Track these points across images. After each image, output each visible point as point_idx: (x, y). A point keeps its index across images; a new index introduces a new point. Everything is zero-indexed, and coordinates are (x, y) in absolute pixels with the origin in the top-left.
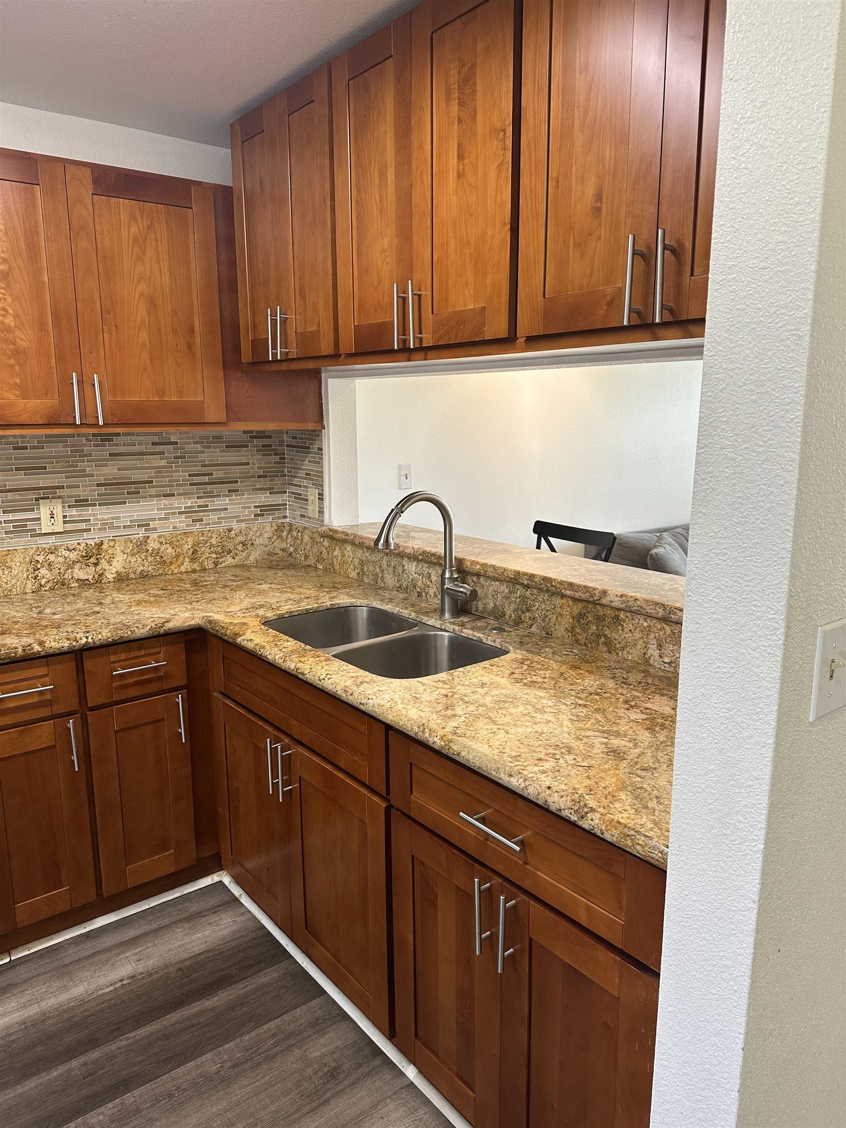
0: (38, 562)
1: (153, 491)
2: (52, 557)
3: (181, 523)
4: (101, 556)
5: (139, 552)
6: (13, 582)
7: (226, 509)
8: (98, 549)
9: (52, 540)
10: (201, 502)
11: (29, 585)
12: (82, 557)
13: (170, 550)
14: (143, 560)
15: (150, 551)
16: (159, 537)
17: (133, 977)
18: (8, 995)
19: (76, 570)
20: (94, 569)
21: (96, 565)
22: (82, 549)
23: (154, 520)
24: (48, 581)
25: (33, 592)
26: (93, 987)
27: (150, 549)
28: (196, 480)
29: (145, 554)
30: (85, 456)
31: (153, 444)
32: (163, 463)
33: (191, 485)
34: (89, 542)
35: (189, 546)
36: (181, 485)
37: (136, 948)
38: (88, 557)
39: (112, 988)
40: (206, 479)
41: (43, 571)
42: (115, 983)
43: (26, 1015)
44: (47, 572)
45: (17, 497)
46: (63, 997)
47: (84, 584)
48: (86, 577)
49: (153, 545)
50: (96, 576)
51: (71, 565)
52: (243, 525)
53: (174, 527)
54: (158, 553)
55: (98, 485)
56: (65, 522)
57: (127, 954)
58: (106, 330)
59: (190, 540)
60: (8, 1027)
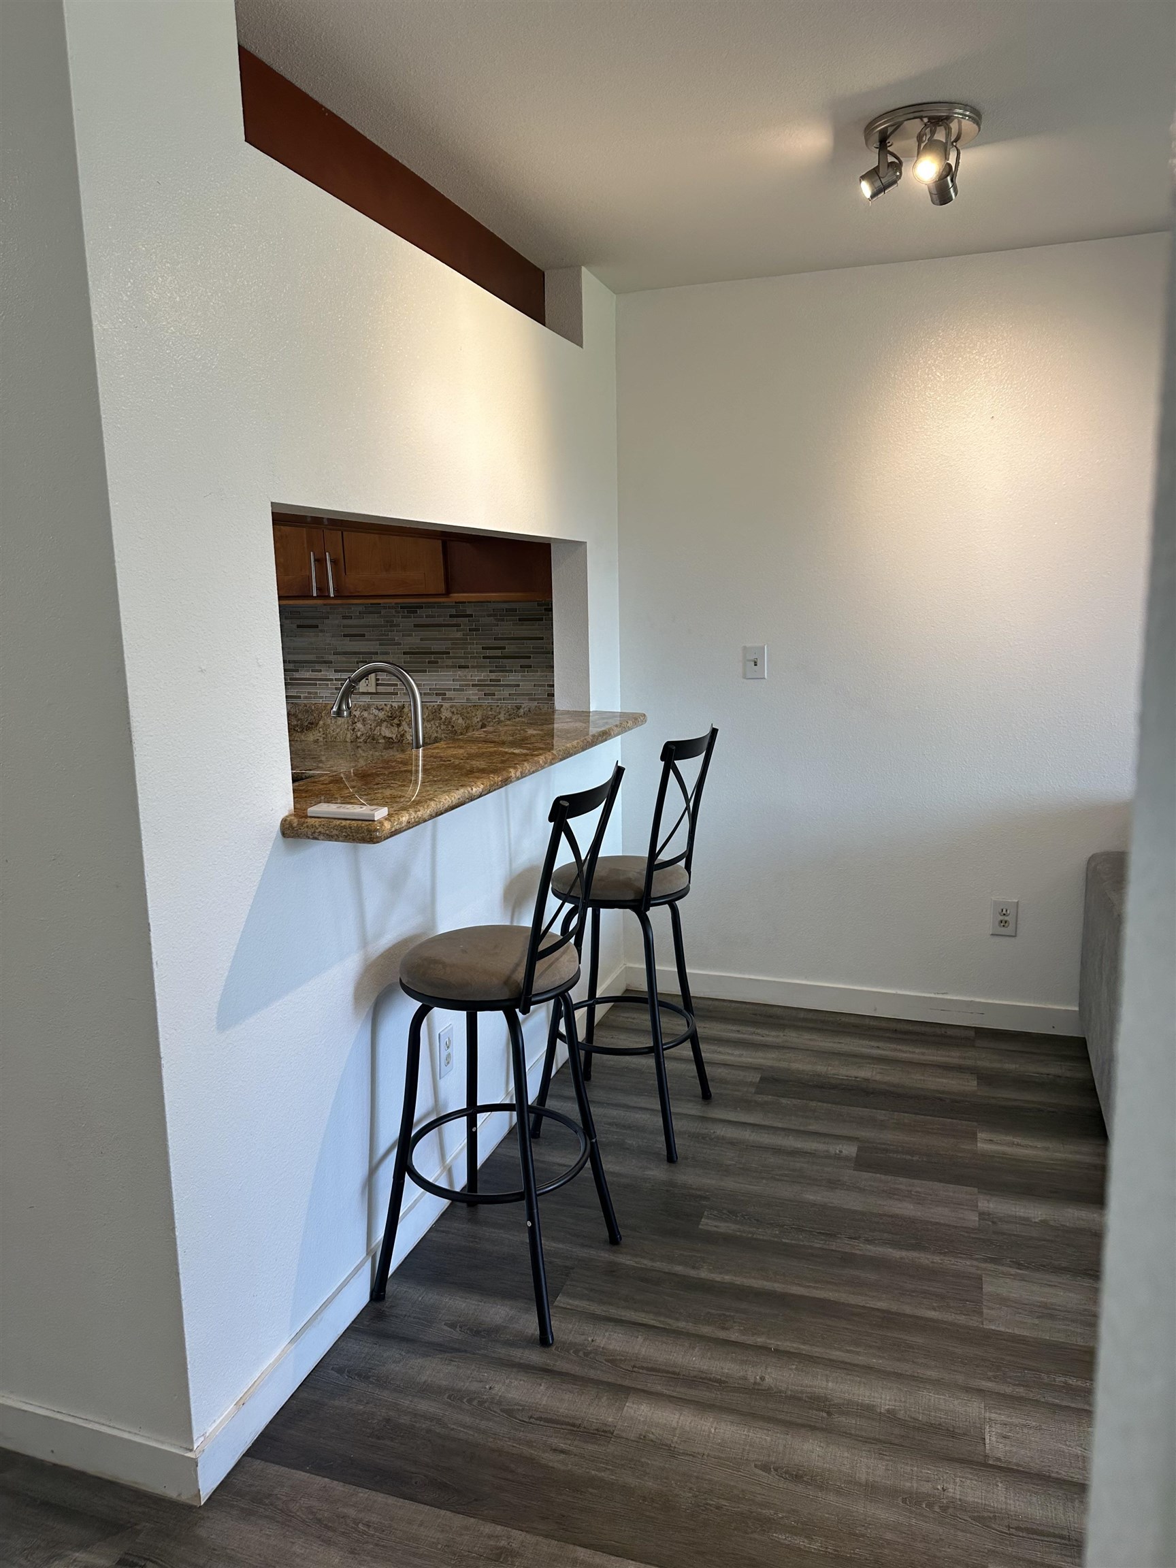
0: (355, 716)
1: (449, 662)
2: (365, 714)
3: (473, 694)
4: (403, 719)
5: (433, 719)
6: (338, 730)
7: (518, 686)
8: (401, 711)
9: (367, 699)
10: (493, 676)
11: (349, 736)
12: (388, 716)
13: (460, 721)
14: (437, 727)
15: (443, 720)
16: (451, 707)
19: (383, 728)
20: (397, 729)
21: (399, 725)
22: (388, 709)
23: (450, 690)
24: (362, 735)
25: (351, 742)
27: (444, 718)
28: (489, 653)
29: (439, 721)
30: (395, 626)
31: (451, 616)
32: (459, 635)
33: (484, 658)
34: (394, 704)
35: (478, 720)
36: (475, 657)
38: (392, 717)
40: (498, 653)
41: (359, 725)
44: (361, 726)
45: (344, 659)
47: (389, 740)
48: (390, 736)
49: (445, 714)
50: (399, 736)
51: (380, 723)
52: (535, 703)
53: (468, 699)
54: (450, 722)
55: (404, 653)
56: (377, 685)
59: (479, 713)
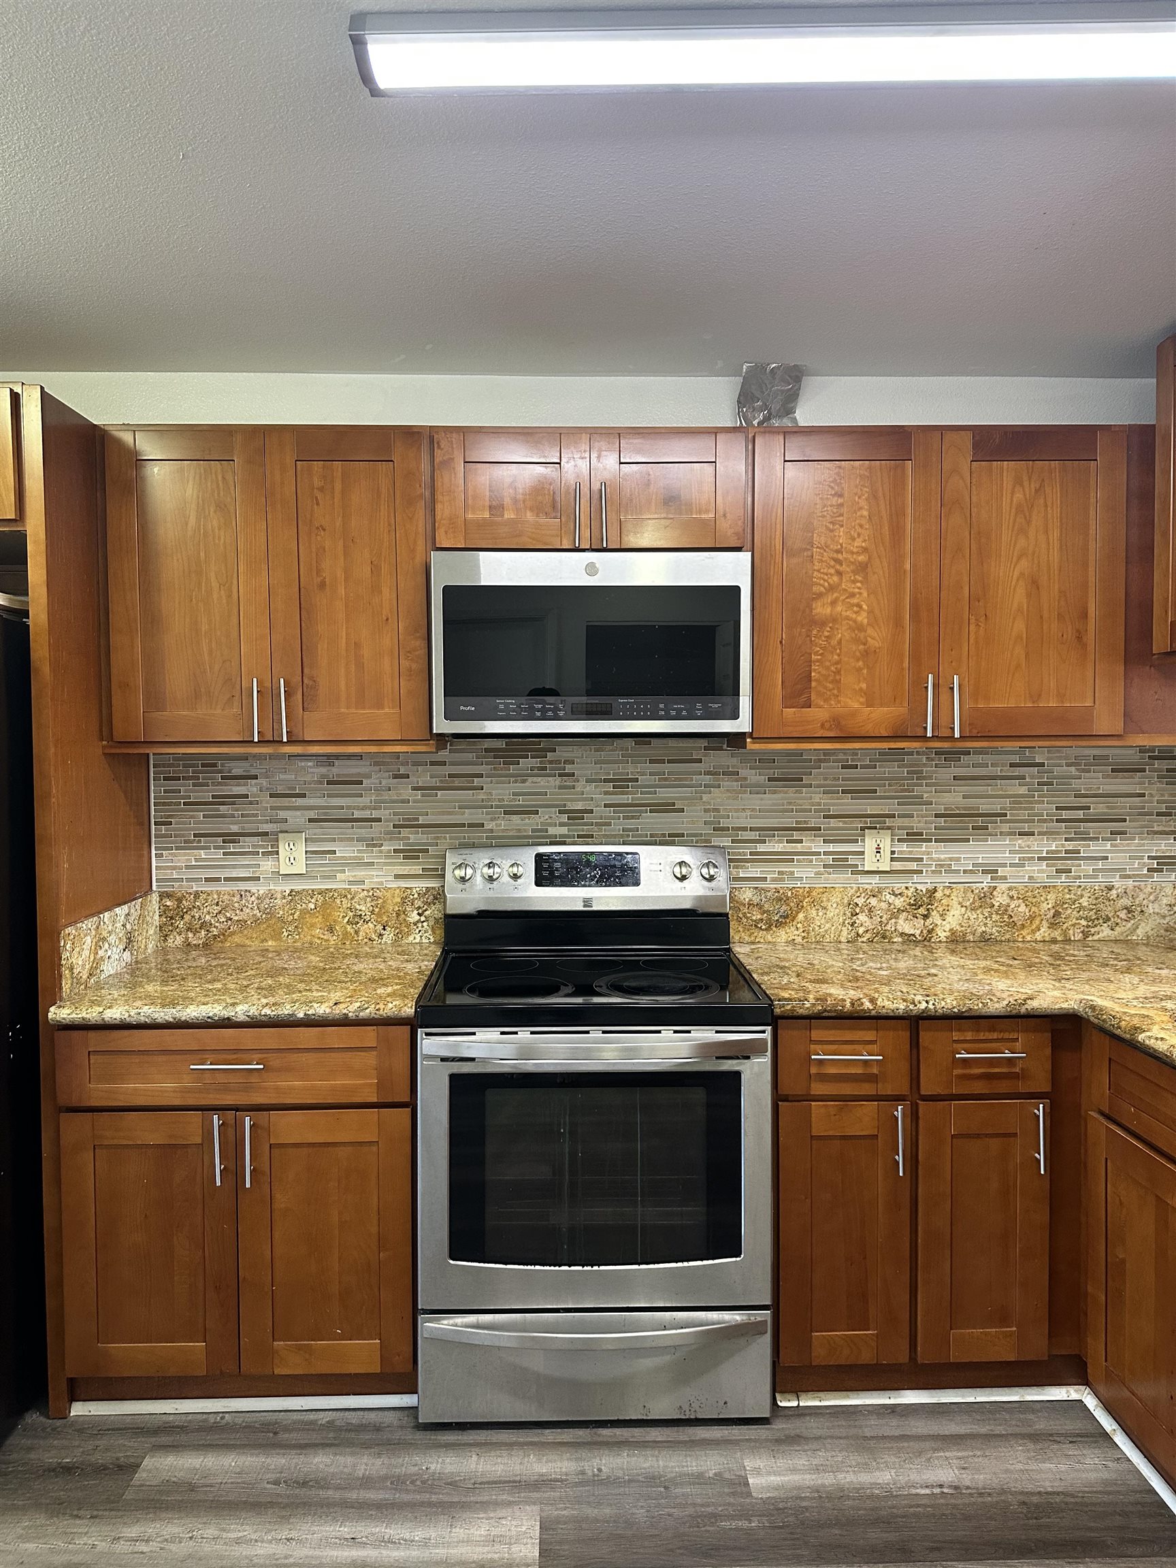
0: (858, 905)
1: (1005, 827)
2: (873, 901)
3: (1041, 872)
4: (933, 907)
5: (981, 906)
6: (828, 926)
7: (1107, 858)
8: (930, 897)
9: (875, 880)
10: (1070, 846)
11: (845, 933)
12: (910, 904)
13: (1022, 908)
14: (986, 918)
15: (996, 907)
16: (1010, 889)
17: (956, 1488)
18: (798, 1448)
19: (901, 921)
20: (923, 921)
21: (926, 917)
22: (910, 894)
23: (1004, 865)
24: (867, 931)
25: (848, 942)
26: (902, 1479)
27: (997, 904)
28: (1065, 814)
29: (989, 910)
30: (924, 778)
31: (1012, 765)
32: (1023, 790)
33: (1058, 821)
34: (919, 887)
35: (1050, 906)
36: (1045, 821)
37: (958, 1450)
38: (916, 905)
39: (928, 1491)
40: (1080, 814)
41: (862, 918)
42: (933, 1486)
43: (820, 1482)
44: (866, 919)
45: (841, 825)
46: (865, 1478)
47: (908, 939)
48: (912, 932)
49: (1000, 899)
50: (925, 932)
51: (895, 915)
52: (1130, 883)
53: (1030, 878)
54: (1006, 910)
55: (937, 816)
56: (892, 860)
57: (947, 1454)
58: (973, 621)
59: (1052, 897)
60: (799, 1488)
